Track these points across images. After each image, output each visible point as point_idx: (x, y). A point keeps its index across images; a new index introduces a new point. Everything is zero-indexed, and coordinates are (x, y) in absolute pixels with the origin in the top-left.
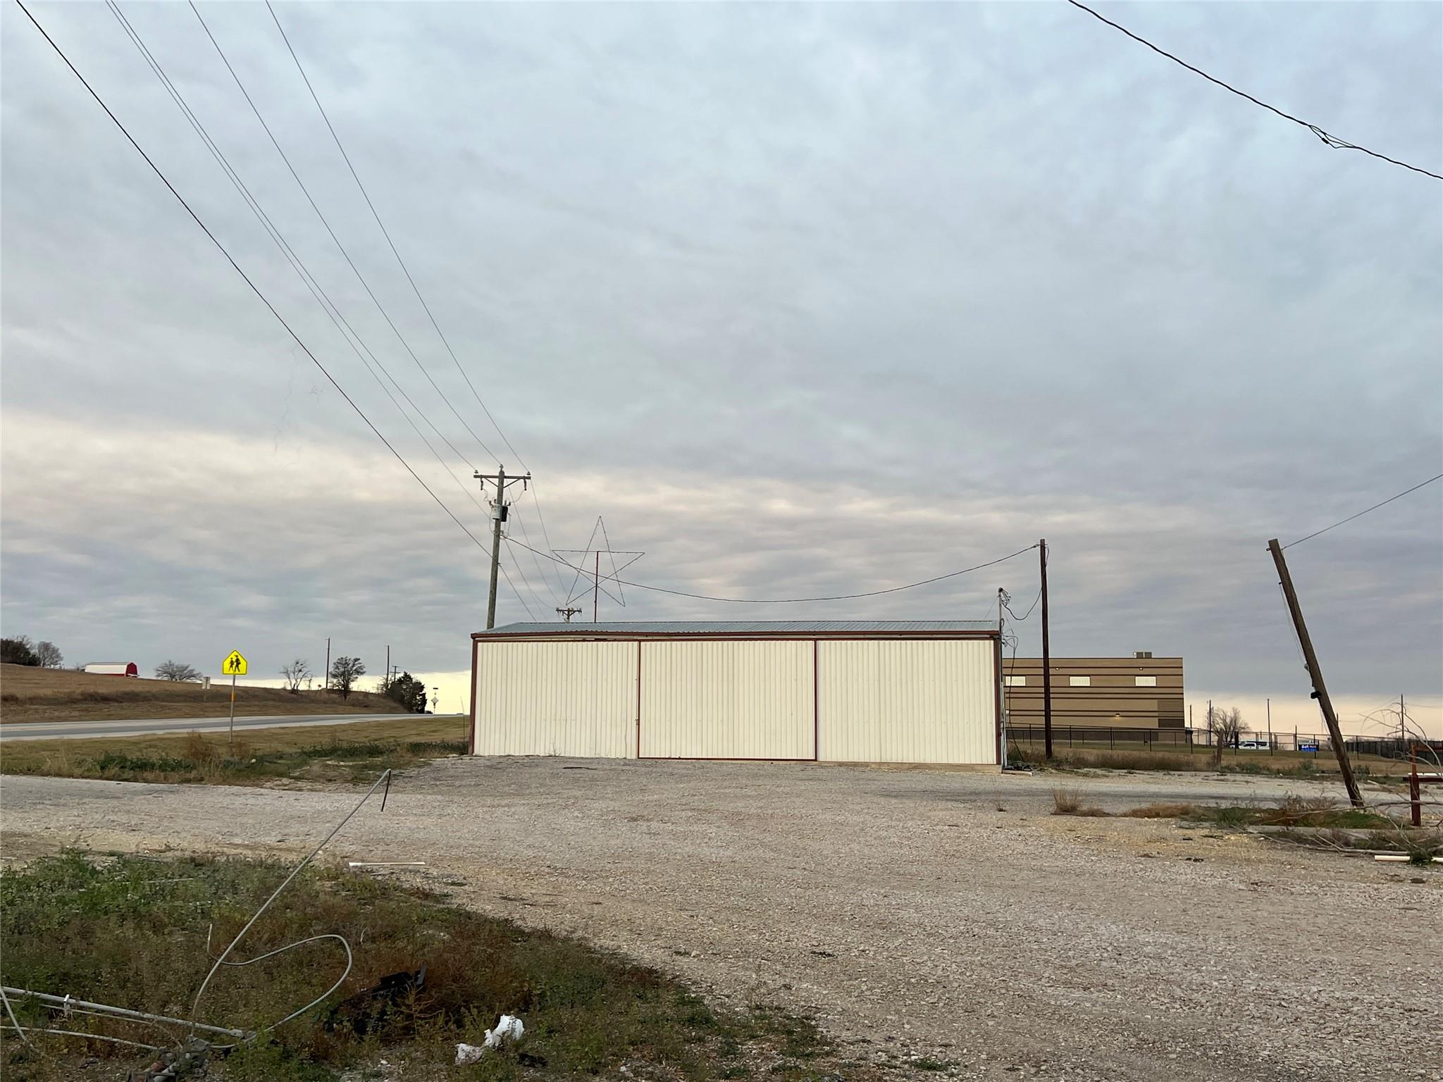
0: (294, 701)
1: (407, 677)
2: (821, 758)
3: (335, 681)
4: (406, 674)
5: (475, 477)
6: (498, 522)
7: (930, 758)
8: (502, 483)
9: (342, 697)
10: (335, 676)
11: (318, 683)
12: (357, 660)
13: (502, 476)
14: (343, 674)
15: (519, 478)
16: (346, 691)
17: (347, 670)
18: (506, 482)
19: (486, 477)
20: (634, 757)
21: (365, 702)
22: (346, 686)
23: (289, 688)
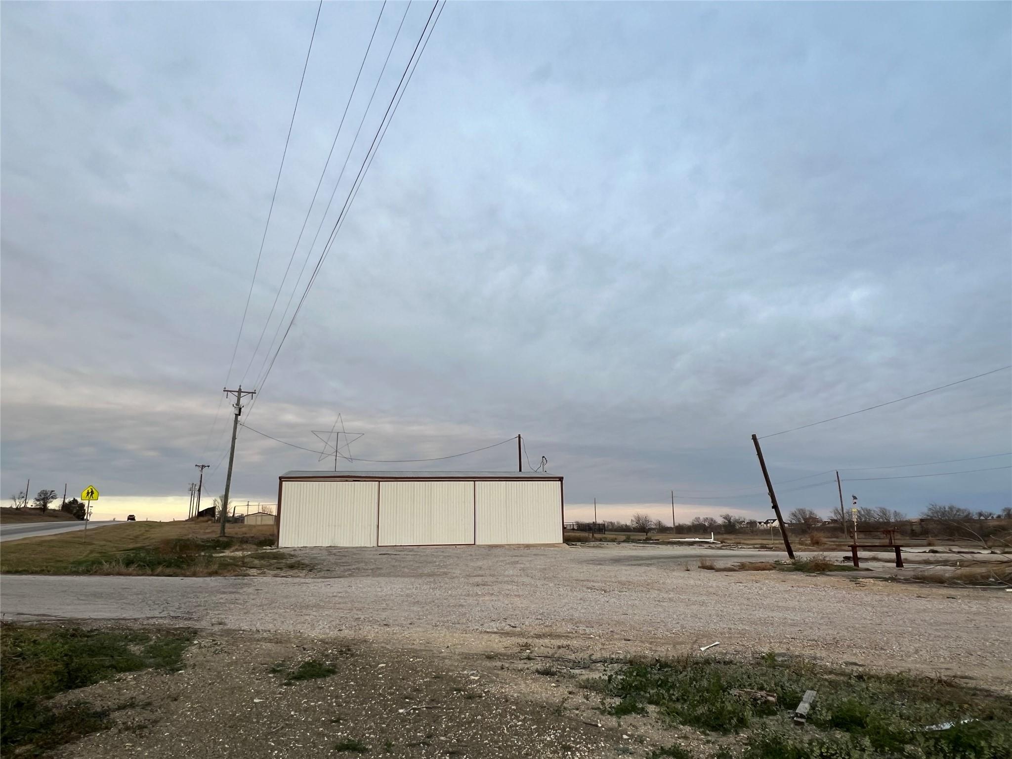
0: (16, 514)
1: (75, 501)
2: (477, 543)
3: (38, 503)
4: (74, 499)
5: (224, 391)
6: (237, 415)
7: (532, 542)
8: (239, 395)
9: (42, 512)
10: (38, 500)
11: (31, 504)
12: (52, 491)
13: (240, 391)
14: (43, 499)
15: (249, 393)
16: (44, 508)
17: (45, 497)
18: (242, 394)
19: (230, 391)
20: (375, 545)
21: (54, 514)
22: (45, 505)
23: (14, 507)
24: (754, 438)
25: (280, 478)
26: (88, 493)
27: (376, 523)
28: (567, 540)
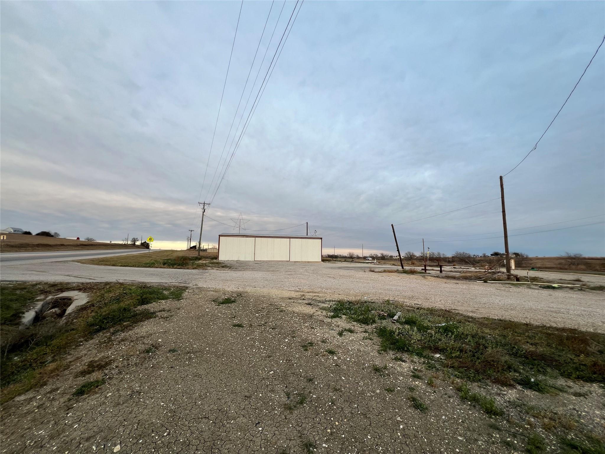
0: (124, 246)
2: (290, 261)
4: (145, 241)
5: (200, 203)
6: (203, 212)
8: (204, 205)
9: (134, 246)
10: (132, 241)
11: (129, 243)
12: (137, 238)
13: (204, 203)
14: (134, 241)
15: (207, 204)
16: (134, 244)
20: (253, 260)
21: (138, 247)
22: (134, 243)
24: (392, 225)
25: (219, 235)
26: (150, 239)
27: (254, 253)
28: (323, 260)
